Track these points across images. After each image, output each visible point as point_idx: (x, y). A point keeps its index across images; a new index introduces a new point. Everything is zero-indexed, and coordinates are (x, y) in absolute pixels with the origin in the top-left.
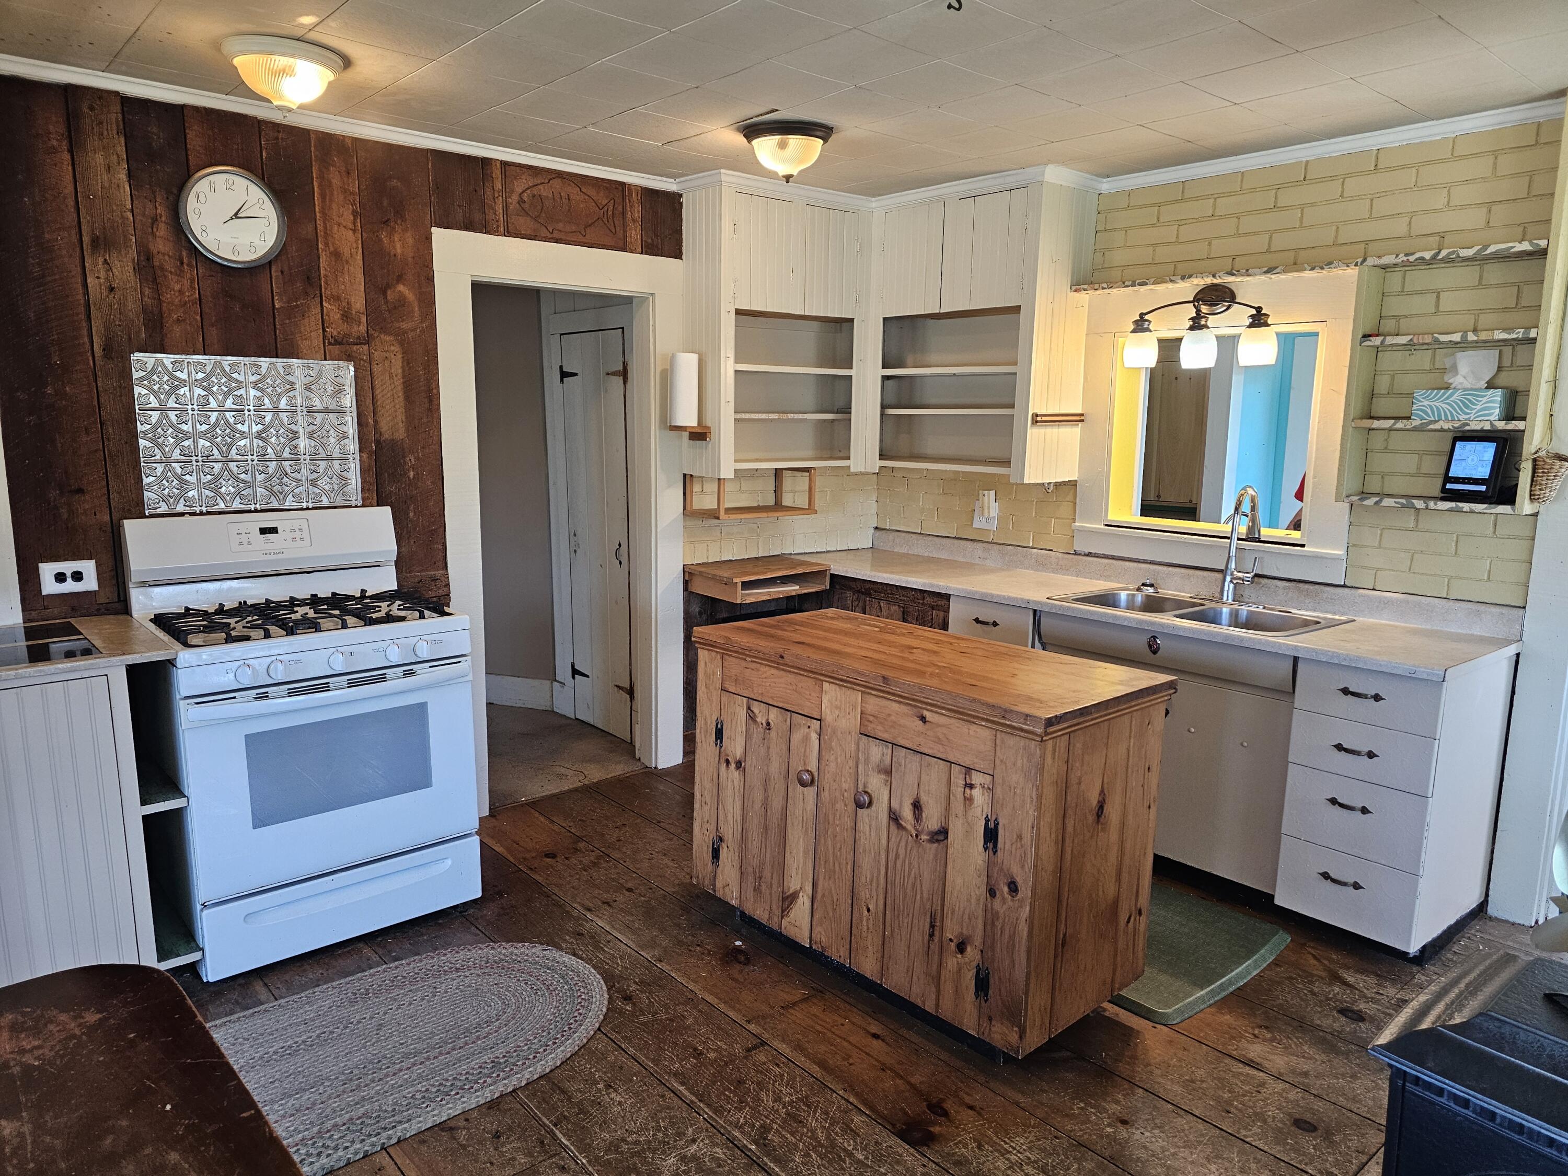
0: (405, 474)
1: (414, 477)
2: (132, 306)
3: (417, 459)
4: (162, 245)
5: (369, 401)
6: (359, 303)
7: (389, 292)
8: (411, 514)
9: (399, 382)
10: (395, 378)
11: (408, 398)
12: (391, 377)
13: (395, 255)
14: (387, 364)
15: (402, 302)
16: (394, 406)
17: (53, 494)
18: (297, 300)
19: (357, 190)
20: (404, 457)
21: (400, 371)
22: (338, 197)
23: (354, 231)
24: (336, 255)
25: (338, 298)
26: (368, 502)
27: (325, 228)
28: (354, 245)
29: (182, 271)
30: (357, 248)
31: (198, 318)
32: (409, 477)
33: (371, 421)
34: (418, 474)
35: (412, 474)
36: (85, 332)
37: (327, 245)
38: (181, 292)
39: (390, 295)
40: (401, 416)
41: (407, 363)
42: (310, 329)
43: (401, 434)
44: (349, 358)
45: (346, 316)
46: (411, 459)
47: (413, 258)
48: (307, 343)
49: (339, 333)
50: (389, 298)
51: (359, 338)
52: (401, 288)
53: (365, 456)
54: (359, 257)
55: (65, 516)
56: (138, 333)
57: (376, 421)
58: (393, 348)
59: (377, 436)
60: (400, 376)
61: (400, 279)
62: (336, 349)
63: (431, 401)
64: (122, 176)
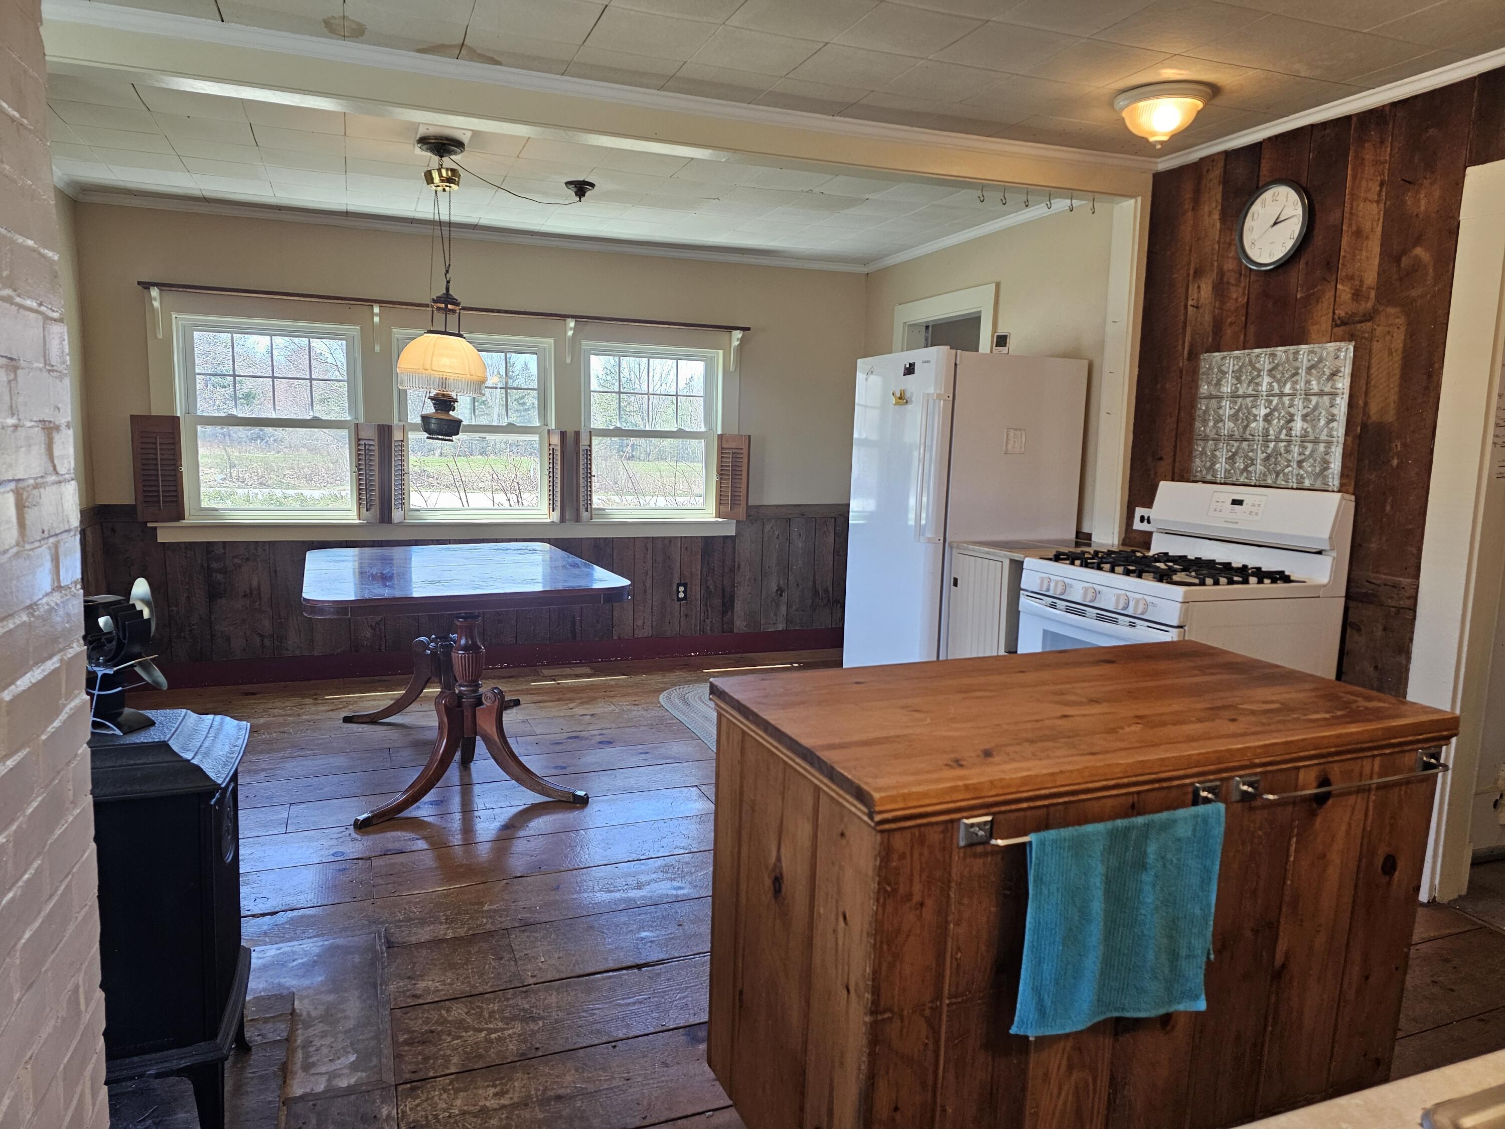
0: (1389, 461)
1: (1397, 465)
2: (1208, 318)
3: (1405, 445)
4: (1230, 265)
5: (1363, 382)
6: (1371, 277)
7: (1404, 259)
8: (1388, 508)
9: (1397, 358)
10: (1394, 355)
11: (1405, 377)
12: (1391, 353)
13: (1417, 215)
14: (1388, 338)
15: (1417, 266)
16: (1388, 386)
17: (1150, 460)
18: (1316, 286)
19: (1388, 158)
20: (1390, 441)
21: (1401, 345)
22: (1369, 171)
23: (1378, 202)
24: (1358, 233)
25: (1351, 278)
26: (1344, 489)
27: (1351, 208)
28: (1377, 217)
29: (1240, 282)
30: (1379, 219)
31: (1243, 319)
32: (1392, 466)
33: (1361, 403)
34: (1402, 462)
35: (1395, 462)
36: (1180, 342)
37: (1350, 225)
38: (1236, 299)
39: (1405, 261)
40: (1393, 397)
41: (1411, 334)
42: (1322, 316)
43: (1390, 417)
44: (1351, 337)
45: (1357, 295)
46: (1398, 446)
47: (1438, 211)
48: (1315, 327)
49: (1347, 313)
50: (1402, 265)
51: (1365, 315)
52: (1418, 251)
53: (1350, 439)
54: (1379, 229)
55: (1152, 476)
56: (1208, 338)
57: (1366, 404)
58: (1397, 321)
59: (1365, 418)
60: (1400, 352)
61: (1418, 241)
62: (1339, 331)
63: (1430, 376)
64: (1216, 216)
